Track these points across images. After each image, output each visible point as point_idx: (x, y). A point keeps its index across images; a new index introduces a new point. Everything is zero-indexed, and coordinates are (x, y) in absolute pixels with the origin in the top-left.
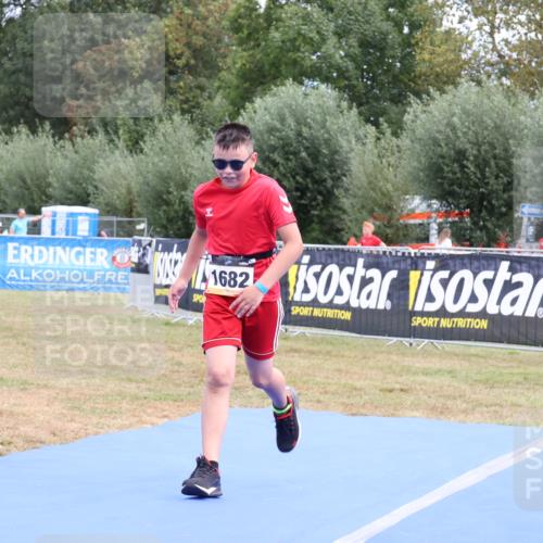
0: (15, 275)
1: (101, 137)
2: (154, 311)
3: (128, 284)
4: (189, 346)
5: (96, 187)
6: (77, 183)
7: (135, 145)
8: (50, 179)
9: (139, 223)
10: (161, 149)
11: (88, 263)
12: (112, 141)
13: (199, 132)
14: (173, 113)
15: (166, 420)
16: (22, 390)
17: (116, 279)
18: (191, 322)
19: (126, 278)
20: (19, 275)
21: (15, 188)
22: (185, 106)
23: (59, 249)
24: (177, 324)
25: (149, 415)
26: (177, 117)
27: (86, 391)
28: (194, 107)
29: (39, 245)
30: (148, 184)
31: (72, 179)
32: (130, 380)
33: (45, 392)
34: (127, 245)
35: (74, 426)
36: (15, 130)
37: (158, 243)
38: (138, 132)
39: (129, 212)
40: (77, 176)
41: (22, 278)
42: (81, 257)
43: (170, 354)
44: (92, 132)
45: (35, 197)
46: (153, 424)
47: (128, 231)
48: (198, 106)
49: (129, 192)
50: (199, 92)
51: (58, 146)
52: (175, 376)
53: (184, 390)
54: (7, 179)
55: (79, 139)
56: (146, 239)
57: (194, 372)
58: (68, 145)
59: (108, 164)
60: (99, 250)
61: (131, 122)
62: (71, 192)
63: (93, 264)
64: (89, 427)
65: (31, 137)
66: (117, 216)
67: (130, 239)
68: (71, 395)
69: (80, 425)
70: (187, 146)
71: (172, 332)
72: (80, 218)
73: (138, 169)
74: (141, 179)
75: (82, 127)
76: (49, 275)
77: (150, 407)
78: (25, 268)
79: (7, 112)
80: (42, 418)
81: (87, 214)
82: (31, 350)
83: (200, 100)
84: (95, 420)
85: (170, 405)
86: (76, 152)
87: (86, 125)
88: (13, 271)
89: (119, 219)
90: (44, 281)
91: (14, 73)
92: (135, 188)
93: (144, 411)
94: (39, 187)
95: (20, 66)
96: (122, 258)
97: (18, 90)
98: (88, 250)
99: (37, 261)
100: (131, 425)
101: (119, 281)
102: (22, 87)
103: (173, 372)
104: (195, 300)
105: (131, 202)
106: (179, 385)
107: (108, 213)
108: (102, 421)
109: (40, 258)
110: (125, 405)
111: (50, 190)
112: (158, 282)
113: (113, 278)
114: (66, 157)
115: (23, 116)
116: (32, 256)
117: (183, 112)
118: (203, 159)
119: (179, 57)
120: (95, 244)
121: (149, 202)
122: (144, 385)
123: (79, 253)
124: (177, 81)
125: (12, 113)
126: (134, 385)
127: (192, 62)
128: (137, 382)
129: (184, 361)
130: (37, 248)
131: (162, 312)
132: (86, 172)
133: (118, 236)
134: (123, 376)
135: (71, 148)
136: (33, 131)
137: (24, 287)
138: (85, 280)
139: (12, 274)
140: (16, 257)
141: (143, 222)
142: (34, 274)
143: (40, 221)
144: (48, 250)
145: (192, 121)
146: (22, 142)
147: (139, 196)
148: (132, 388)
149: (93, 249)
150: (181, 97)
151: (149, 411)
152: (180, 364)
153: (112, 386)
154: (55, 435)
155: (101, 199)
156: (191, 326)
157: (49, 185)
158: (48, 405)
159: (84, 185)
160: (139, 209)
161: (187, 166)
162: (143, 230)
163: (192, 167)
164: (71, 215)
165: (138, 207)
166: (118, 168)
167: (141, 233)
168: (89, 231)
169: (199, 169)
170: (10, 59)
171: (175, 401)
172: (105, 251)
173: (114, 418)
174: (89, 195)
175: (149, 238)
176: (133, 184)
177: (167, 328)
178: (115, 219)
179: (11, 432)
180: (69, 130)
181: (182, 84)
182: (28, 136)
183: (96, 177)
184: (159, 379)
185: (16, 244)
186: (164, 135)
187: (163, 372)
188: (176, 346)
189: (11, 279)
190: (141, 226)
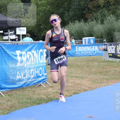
0: (78, 53)
1: (95, 21)
2: (109, 59)
3: (103, 53)
4: (117, 66)
5: (94, 33)
6: (90, 32)
7: (102, 22)
8: (84, 32)
9: (104, 40)
10: (108, 23)
11: (94, 49)
12: (97, 22)
13: (117, 18)
14: (111, 14)
15: (114, 84)
16: (82, 79)
17: (100, 53)
18: (118, 61)
19: (102, 52)
20: (79, 53)
21: (76, 34)
22: (113, 13)
23: (87, 47)
24: (115, 62)
25: (110, 83)
26: (111, 15)
27: (96, 78)
28: (115, 13)
29: (83, 46)
30: (106, 31)
31: (89, 31)
32: (105, 75)
33: (87, 79)
34: (102, 45)
35: (94, 86)
36: (75, 21)
37: (109, 44)
38: (103, 19)
39: (102, 37)
40: (90, 30)
41: (79, 54)
42: (92, 48)
43: (114, 69)
44: (93, 20)
45: (81, 36)
46: (111, 85)
47: (102, 42)
48: (116, 12)
49: (102, 33)
50: (116, 9)
51: (85, 24)
52: (115, 74)
53: (118, 77)
54: (75, 33)
55: (90, 22)
56: (106, 43)
57: (119, 72)
58: (87, 24)
59: (96, 27)
60: (96, 47)
61: (101, 17)
62: (89, 34)
63: (95, 50)
64: (97, 86)
65: (79, 23)
66: (99, 38)
67: (103, 44)
68: (92, 79)
69: (95, 86)
70: (114, 22)
71: (114, 63)
72: (91, 40)
73: (103, 28)
74: (104, 30)
75: (90, 20)
76: (85, 53)
77: (110, 81)
78: (80, 52)
79: (74, 18)
80: (87, 85)
81: (92, 39)
82: (83, 70)
83: (116, 11)
84: (98, 85)
85: (115, 80)
86: (89, 25)
87: (91, 19)
88: (77, 52)
89: (100, 39)
90: (84, 54)
91: (75, 9)
92: (103, 32)
93: (109, 82)
94: (81, 33)
95: (76, 7)
96: (101, 48)
97: (76, 13)
98: (93, 47)
99: (82, 50)
100: (106, 85)
101: (101, 53)
102: (77, 12)
103: (115, 72)
104: (118, 56)
105: (102, 35)
106: (116, 76)
107: (97, 38)
108: (100, 84)
109: (83, 49)
110: (104, 81)
111: (84, 34)
112: (109, 53)
113: (99, 52)
114: (87, 27)
115: (77, 18)
116: (81, 49)
117: (113, 14)
118: (118, 24)
119: (111, 2)
120: (95, 45)
121: (106, 35)
122: (108, 76)
123: (91, 48)
124: (111, 7)
125: (75, 18)
126: (106, 76)
127: (114, 3)
128: (107, 75)
129: (117, 70)
130: (82, 47)
131: (111, 59)
132: (92, 29)
133: (100, 43)
134: (104, 74)
135: (88, 24)
136: (80, 21)
137: (80, 56)
138: (93, 53)
139: (77, 53)
140: (78, 49)
141: (105, 39)
142: (82, 53)
143: (82, 41)
144: (84, 47)
145: (115, 16)
146: (77, 24)
147: (104, 34)
148: (106, 77)
149: (94, 47)
150: (112, 11)
151: (110, 82)
152: (116, 71)
153: (101, 77)
154: (90, 88)
155: (95, 35)
156: (118, 62)
157: (84, 33)
158: (87, 82)
159: (91, 32)
160: (104, 37)
161: (114, 26)
162: (105, 41)
163: (115, 26)
164: (89, 39)
165: (104, 36)
166: (99, 28)
167: (105, 42)
168: (93, 42)
169: (117, 26)
170: (74, 6)
171: (116, 79)
172: (97, 46)
173: (103, 84)
174: (93, 34)
175: (107, 43)
176: (102, 31)
177: (112, 63)
178: (99, 39)
179: (80, 88)
180: (87, 21)
181: (112, 8)
182: (78, 23)
183: (94, 30)
184: (112, 74)
185: (78, 47)
186: (109, 20)
187: (112, 73)
188: (115, 67)
189: (77, 54)
190: (105, 40)
